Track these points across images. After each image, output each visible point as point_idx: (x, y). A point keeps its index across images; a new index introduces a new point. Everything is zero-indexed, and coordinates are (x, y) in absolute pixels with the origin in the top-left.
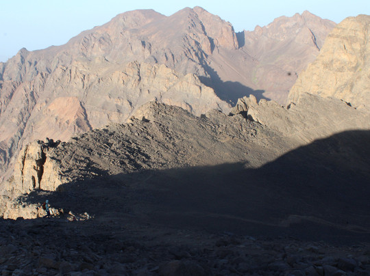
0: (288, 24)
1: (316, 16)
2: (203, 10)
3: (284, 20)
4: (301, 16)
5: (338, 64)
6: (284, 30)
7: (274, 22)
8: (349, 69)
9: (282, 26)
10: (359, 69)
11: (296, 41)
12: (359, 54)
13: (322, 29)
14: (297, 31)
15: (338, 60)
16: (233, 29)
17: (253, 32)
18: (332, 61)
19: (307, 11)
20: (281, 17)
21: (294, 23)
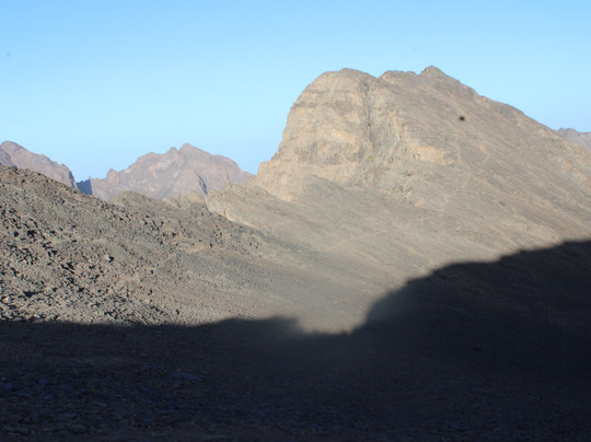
0: (160, 165)
1: (202, 151)
2: (18, 147)
3: (152, 158)
4: (179, 153)
5: (326, 150)
6: (154, 174)
7: (137, 162)
8: (348, 159)
9: (150, 168)
10: (366, 157)
11: (175, 190)
12: (362, 132)
13: (214, 171)
14: (175, 175)
15: (325, 143)
16: (71, 177)
17: (105, 180)
18: (315, 145)
19: (187, 145)
20: (148, 155)
21: (170, 162)
